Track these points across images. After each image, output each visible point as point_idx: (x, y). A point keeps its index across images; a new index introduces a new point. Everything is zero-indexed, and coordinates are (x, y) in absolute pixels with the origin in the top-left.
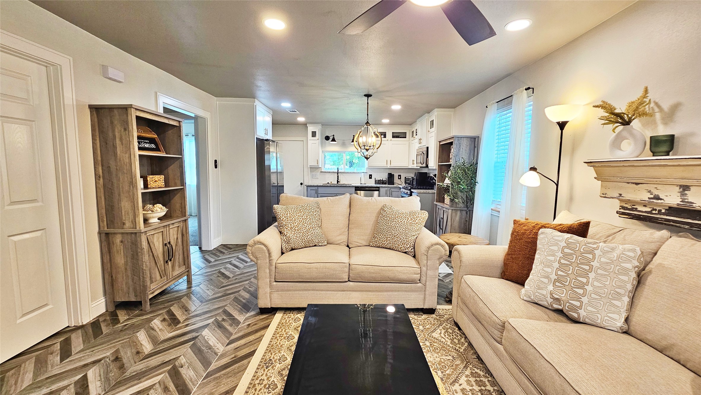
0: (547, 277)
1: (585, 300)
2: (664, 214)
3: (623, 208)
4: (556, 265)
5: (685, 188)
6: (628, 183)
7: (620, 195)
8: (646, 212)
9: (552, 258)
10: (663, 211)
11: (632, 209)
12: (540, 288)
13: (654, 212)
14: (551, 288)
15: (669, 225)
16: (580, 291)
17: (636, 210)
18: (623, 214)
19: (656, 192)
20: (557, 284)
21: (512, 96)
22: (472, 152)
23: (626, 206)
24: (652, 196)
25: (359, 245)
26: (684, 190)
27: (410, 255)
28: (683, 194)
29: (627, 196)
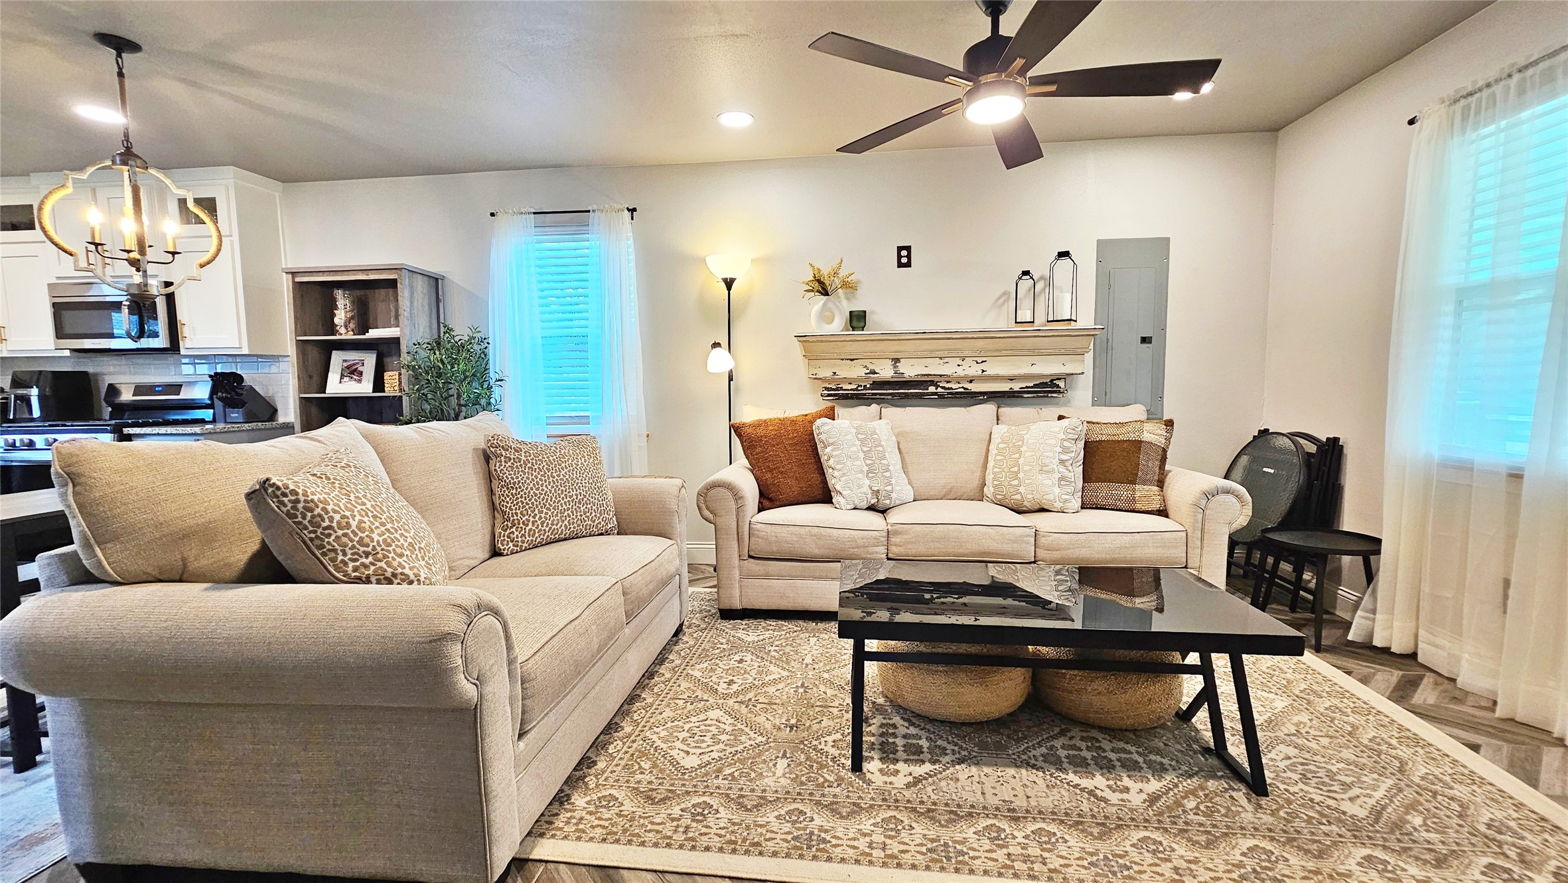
0: (861, 472)
1: (893, 481)
2: (869, 389)
3: (827, 389)
4: (861, 455)
5: (897, 360)
6: (842, 359)
7: (835, 373)
8: (851, 390)
9: (854, 449)
10: (868, 386)
11: (837, 389)
12: (860, 487)
13: (860, 388)
14: (867, 482)
15: (874, 399)
16: (887, 474)
17: (841, 389)
18: (829, 395)
19: (871, 367)
20: (870, 475)
21: (589, 211)
22: (434, 311)
23: (830, 386)
24: (868, 371)
25: (473, 563)
26: (896, 363)
27: (613, 534)
28: (895, 367)
29: (842, 374)
